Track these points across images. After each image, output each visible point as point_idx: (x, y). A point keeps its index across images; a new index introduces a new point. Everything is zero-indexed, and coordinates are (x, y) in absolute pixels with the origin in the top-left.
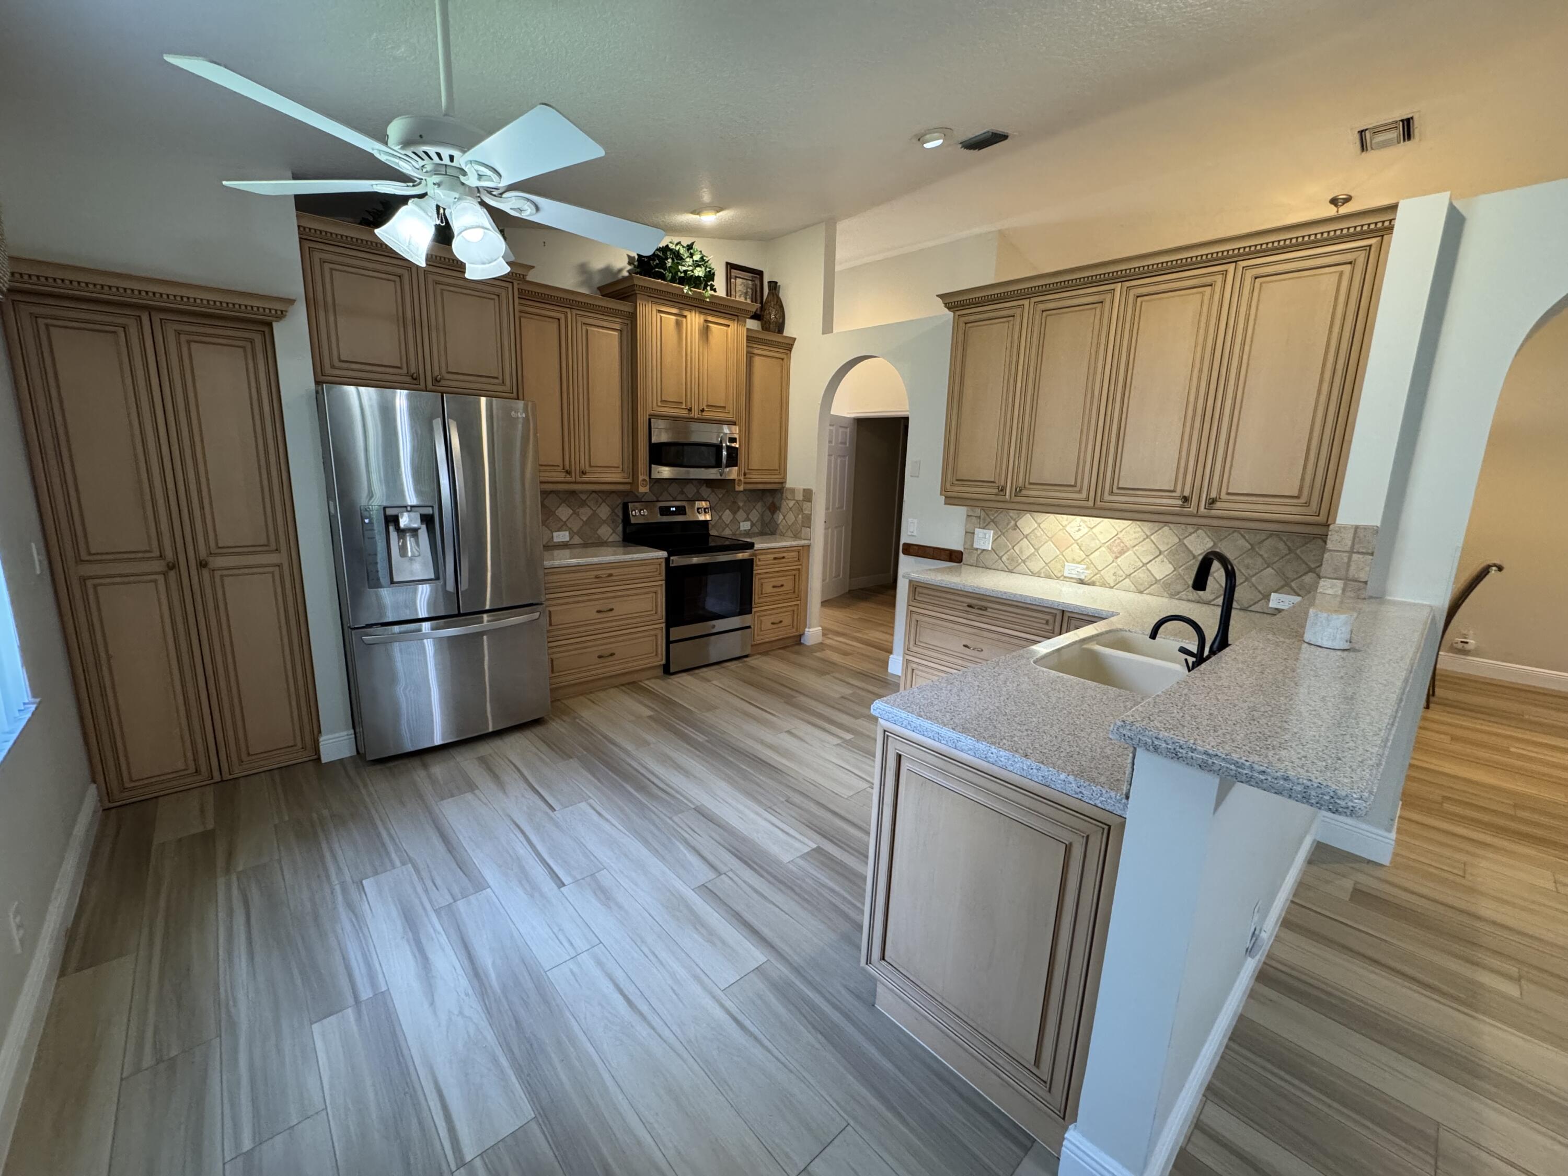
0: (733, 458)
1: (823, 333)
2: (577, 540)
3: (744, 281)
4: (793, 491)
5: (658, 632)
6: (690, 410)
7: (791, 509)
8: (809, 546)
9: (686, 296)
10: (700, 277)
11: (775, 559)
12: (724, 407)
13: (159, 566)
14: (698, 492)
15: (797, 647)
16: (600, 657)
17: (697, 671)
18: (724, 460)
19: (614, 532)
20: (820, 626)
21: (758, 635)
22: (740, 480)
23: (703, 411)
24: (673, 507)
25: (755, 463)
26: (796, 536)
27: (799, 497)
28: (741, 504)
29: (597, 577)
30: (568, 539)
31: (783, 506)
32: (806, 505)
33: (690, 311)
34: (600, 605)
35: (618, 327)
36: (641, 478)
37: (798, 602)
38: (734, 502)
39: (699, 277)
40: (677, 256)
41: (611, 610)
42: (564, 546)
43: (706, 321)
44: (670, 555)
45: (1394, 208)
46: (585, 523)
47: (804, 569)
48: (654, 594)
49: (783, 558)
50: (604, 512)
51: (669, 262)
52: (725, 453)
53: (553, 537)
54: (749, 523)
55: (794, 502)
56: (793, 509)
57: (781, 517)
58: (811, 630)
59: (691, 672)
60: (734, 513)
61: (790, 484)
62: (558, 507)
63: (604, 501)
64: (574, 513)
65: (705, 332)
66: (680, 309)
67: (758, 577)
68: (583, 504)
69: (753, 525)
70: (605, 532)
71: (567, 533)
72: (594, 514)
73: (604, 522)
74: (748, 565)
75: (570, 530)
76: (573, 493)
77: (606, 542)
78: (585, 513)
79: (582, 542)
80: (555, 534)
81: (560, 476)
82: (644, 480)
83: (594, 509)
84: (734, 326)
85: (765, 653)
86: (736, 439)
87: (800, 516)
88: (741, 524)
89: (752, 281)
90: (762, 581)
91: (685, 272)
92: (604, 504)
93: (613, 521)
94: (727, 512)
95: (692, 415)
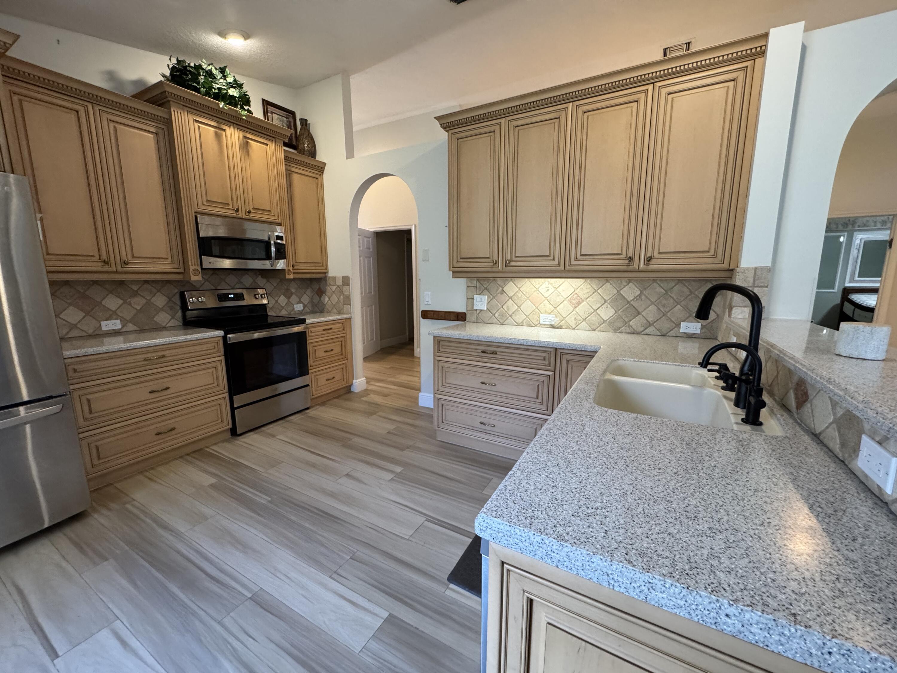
0: (281, 253)
1: (347, 158)
2: (131, 327)
3: (280, 117)
4: (334, 278)
5: (222, 401)
6: (237, 211)
7: (334, 292)
8: (350, 318)
9: (221, 111)
10: (236, 97)
11: (324, 330)
12: (270, 211)
14: (254, 281)
15: (347, 396)
16: (158, 434)
17: (264, 429)
18: (273, 254)
19: (173, 317)
20: (365, 377)
21: (316, 391)
22: (289, 270)
23: (249, 212)
24: (231, 294)
25: (301, 258)
26: (340, 312)
27: (340, 282)
28: (294, 291)
29: (145, 360)
30: (119, 327)
31: (328, 291)
32: (345, 288)
33: (229, 126)
34: (153, 386)
35: (153, 130)
36: (192, 268)
37: (346, 361)
38: (288, 290)
39: (233, 97)
40: (210, 75)
41: (168, 388)
42: (115, 333)
43: (245, 137)
44: (226, 333)
45: (766, 36)
46: (140, 311)
47: (348, 336)
48: (214, 370)
49: (331, 329)
50: (160, 300)
51: (202, 79)
52: (273, 248)
53: (100, 326)
54: (302, 305)
55: (336, 286)
56: (336, 292)
57: (327, 299)
58: (358, 381)
59: (257, 431)
60: (289, 298)
61: (332, 273)
62: (105, 298)
63: (159, 291)
64: (125, 302)
65: (245, 146)
66: (218, 122)
67: (311, 346)
68: (135, 294)
69: (305, 306)
70: (163, 318)
71: (118, 321)
72: (149, 303)
73: (162, 309)
74: (302, 337)
75: (122, 319)
76: (122, 283)
77: (165, 327)
78: (138, 302)
79: (138, 329)
80: (103, 323)
81: (97, 266)
82: (195, 270)
83: (148, 298)
84: (271, 145)
85: (323, 404)
86: (282, 237)
87: (342, 297)
88: (295, 306)
89: (286, 118)
90: (316, 348)
91: (219, 89)
92: (159, 293)
93: (171, 308)
94: (282, 297)
95: (240, 215)
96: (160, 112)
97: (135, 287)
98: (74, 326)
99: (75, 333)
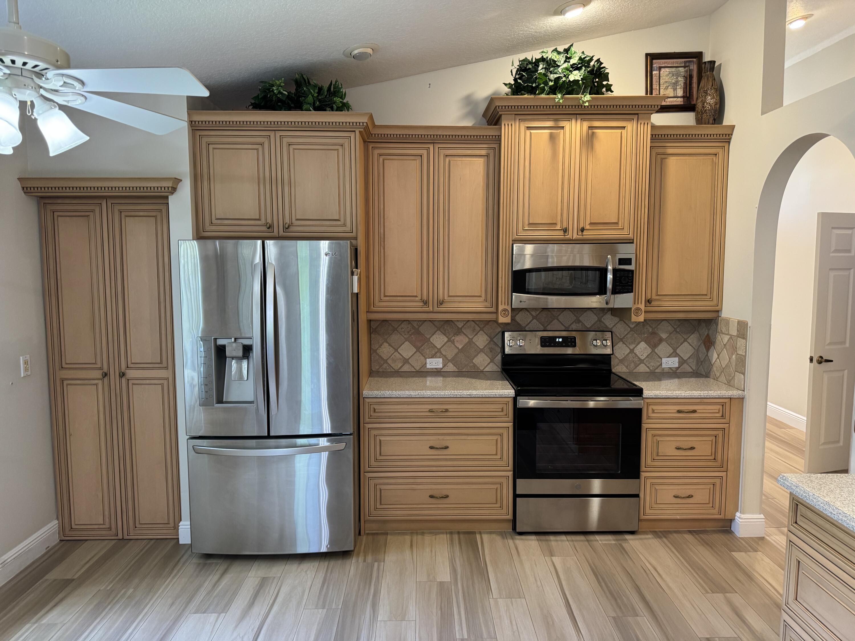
0: (626, 282)
1: (763, 113)
2: (451, 367)
3: (673, 70)
4: (727, 322)
5: (504, 481)
6: (565, 231)
7: (725, 345)
8: (742, 399)
9: (559, 106)
10: (578, 81)
11: (679, 412)
12: (617, 223)
13: (98, 374)
14: (600, 320)
15: (721, 537)
16: (431, 497)
18: (609, 285)
19: (492, 361)
20: (762, 511)
21: (651, 508)
22: (638, 309)
23: (583, 230)
24: (559, 337)
26: (729, 384)
27: (734, 331)
28: (664, 336)
29: (431, 411)
30: (441, 366)
31: (717, 341)
32: (740, 342)
33: (569, 120)
34: (434, 441)
36: (501, 307)
37: (723, 474)
38: (654, 333)
40: (551, 64)
41: (447, 448)
42: (437, 373)
43: (592, 128)
44: (518, 394)
46: (461, 351)
47: (733, 429)
48: (499, 438)
49: (694, 411)
50: (481, 340)
51: (539, 74)
52: (610, 276)
53: (426, 363)
54: (676, 359)
55: (728, 337)
56: (727, 347)
57: (715, 356)
58: (743, 516)
60: (654, 346)
61: (725, 314)
62: (433, 335)
63: (482, 329)
64: (449, 340)
65: (589, 140)
66: (556, 120)
68: (459, 331)
69: (682, 362)
71: (441, 360)
72: (470, 342)
73: (482, 350)
74: (637, 413)
75: (444, 357)
77: (482, 372)
78: (461, 341)
79: (457, 370)
80: (428, 360)
81: (417, 305)
82: (505, 310)
83: (471, 337)
84: (631, 126)
86: (630, 259)
87: (734, 356)
88: (664, 360)
89: (685, 67)
90: (659, 439)
91: (557, 79)
92: (481, 332)
93: (491, 350)
94: (643, 345)
95: (569, 236)
96: (491, 131)
97: (460, 325)
98: (406, 361)
99: (406, 368)
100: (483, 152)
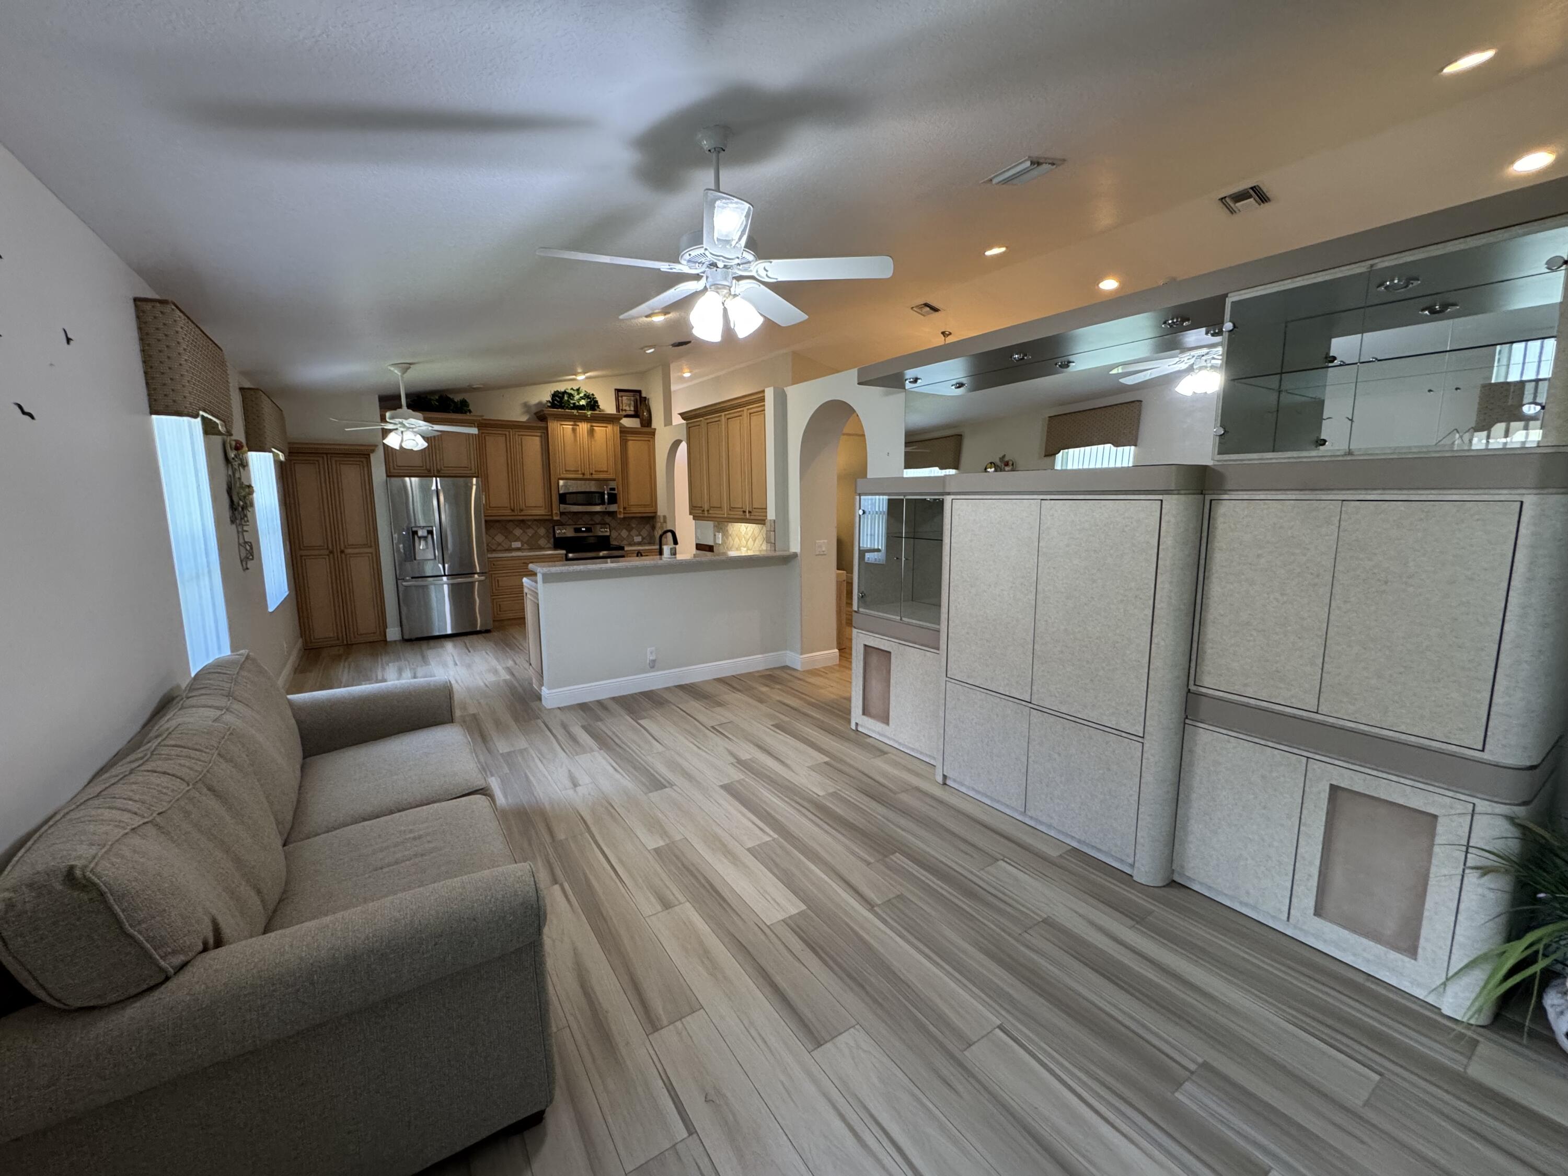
0: (613, 499)
1: (665, 426)
2: (526, 546)
3: (628, 398)
4: (660, 517)
6: (583, 475)
9: (576, 416)
12: (607, 472)
18: (606, 500)
19: (549, 542)
22: (622, 512)
24: (583, 528)
27: (662, 520)
28: (634, 526)
29: (524, 563)
30: (520, 545)
31: (657, 526)
32: (665, 525)
33: (581, 422)
36: (554, 512)
38: (629, 525)
39: (583, 405)
42: (518, 549)
45: (763, 391)
46: (531, 537)
50: (542, 531)
52: (606, 497)
55: (660, 523)
56: (660, 528)
57: (656, 533)
60: (629, 531)
62: (514, 529)
63: (541, 525)
64: (524, 532)
65: (591, 432)
66: (575, 422)
68: (529, 527)
70: (542, 542)
71: (520, 542)
72: (536, 532)
75: (522, 541)
76: (523, 521)
77: (542, 545)
78: (530, 532)
79: (530, 546)
80: (513, 543)
81: (508, 512)
83: (536, 529)
84: (610, 427)
86: (615, 488)
88: (635, 538)
89: (633, 396)
92: (540, 527)
93: (548, 536)
94: (624, 531)
95: (586, 477)
96: (542, 424)
97: (529, 523)
98: (499, 544)
99: (499, 548)
100: (539, 434)
